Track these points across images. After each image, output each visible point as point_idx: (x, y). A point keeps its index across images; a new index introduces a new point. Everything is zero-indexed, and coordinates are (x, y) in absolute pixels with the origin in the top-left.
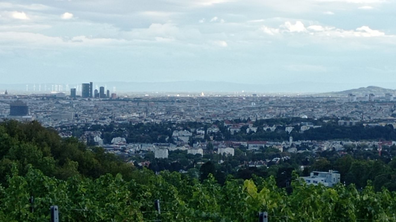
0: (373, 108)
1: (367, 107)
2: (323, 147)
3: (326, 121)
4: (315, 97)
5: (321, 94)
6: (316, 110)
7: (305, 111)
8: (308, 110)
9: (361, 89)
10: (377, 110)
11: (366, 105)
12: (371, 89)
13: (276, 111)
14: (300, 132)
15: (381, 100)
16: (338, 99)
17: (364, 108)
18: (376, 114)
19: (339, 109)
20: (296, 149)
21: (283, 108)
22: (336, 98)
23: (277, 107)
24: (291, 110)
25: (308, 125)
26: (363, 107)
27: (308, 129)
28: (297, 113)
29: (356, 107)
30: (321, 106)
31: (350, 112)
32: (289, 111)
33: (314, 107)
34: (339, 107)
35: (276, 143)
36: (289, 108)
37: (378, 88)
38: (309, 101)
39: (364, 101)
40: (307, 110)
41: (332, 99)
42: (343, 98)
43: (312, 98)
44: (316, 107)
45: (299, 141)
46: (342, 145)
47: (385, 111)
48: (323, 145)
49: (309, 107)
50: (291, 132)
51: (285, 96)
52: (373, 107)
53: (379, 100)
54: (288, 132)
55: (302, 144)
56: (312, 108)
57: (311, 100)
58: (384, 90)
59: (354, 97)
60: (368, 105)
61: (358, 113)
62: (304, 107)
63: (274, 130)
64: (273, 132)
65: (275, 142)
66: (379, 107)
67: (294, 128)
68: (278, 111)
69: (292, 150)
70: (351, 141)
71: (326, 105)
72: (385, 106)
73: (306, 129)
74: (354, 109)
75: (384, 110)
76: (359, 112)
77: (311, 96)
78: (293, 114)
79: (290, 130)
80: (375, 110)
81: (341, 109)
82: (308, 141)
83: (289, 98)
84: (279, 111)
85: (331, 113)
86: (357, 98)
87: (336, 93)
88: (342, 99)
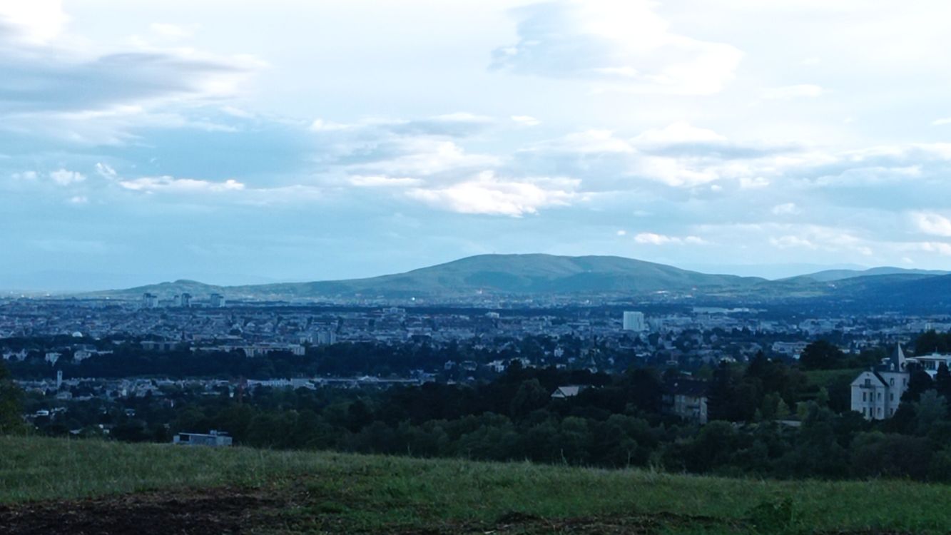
0: (194, 320)
1: (183, 317)
2: (121, 389)
3: (117, 343)
4: (80, 299)
5: (90, 293)
6: (89, 322)
7: (69, 324)
8: (75, 322)
9: (164, 286)
10: (201, 322)
11: (181, 314)
12: (181, 285)
13: (13, 323)
14: (72, 362)
15: (204, 305)
16: (123, 302)
17: (180, 320)
18: (202, 331)
19: (132, 321)
20: (71, 394)
21: (28, 319)
22: (119, 300)
23: (16, 316)
24: (42, 322)
25: (86, 350)
26: (176, 317)
27: (87, 357)
28: (55, 328)
29: (164, 317)
30: (98, 315)
31: (153, 326)
32: (38, 324)
33: (85, 317)
34: (132, 318)
35: (31, 382)
36: (39, 319)
37: (195, 283)
38: (72, 307)
39: (175, 308)
40: (72, 323)
41: (112, 303)
42: (132, 301)
43: (77, 300)
44: (88, 316)
45: (73, 379)
46: (157, 386)
47: (216, 324)
48: (121, 386)
49: (76, 317)
50: (56, 363)
51: (23, 296)
52: (194, 317)
53: (201, 305)
54: (50, 362)
55: (82, 383)
56: (83, 319)
57: (76, 304)
58: (206, 286)
59: (155, 299)
60: (185, 314)
61: (169, 329)
62: (67, 318)
63: (23, 359)
64: (22, 362)
65: (30, 380)
66: (205, 317)
67: (60, 354)
68: (18, 323)
69: (63, 396)
70: (171, 379)
71: (106, 313)
72: (216, 316)
73: (84, 357)
74: (160, 322)
75: (214, 324)
76: (170, 327)
77: (73, 298)
78: (48, 329)
79: (54, 359)
80: (198, 322)
81: (136, 321)
82: (88, 379)
83: (32, 300)
84: (21, 324)
85: (119, 327)
86: (159, 302)
87: (118, 292)
88: (130, 303)
